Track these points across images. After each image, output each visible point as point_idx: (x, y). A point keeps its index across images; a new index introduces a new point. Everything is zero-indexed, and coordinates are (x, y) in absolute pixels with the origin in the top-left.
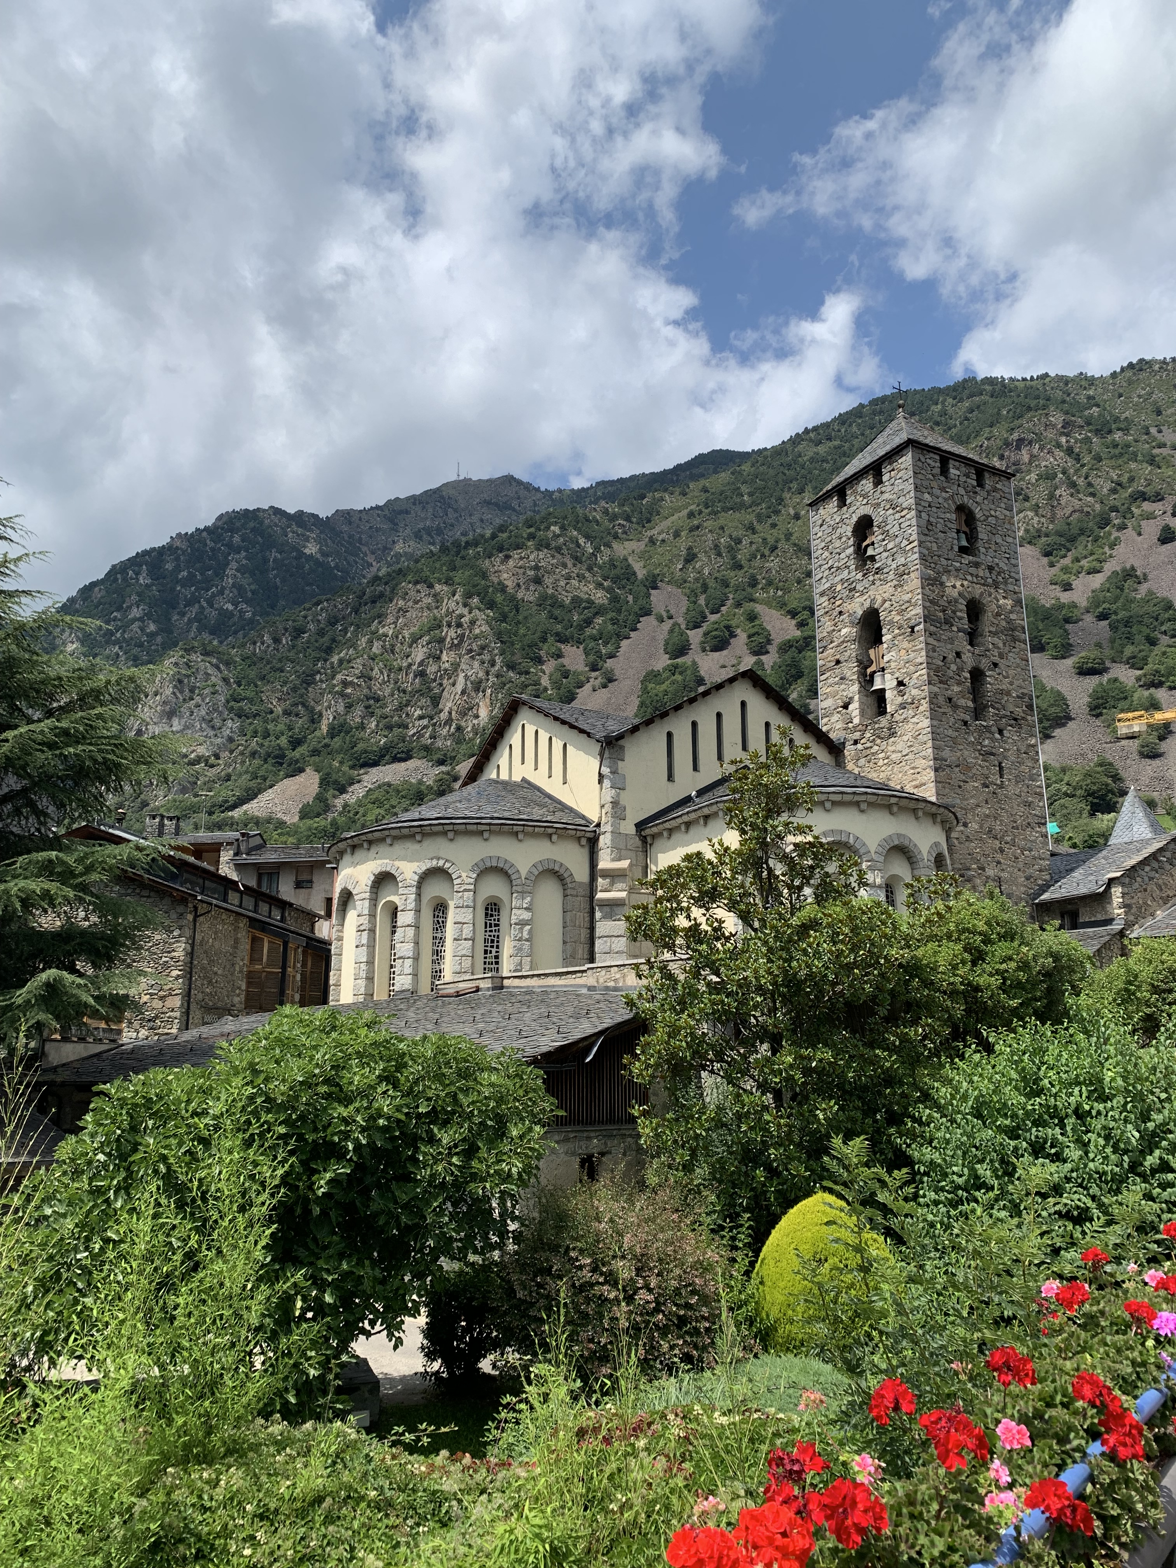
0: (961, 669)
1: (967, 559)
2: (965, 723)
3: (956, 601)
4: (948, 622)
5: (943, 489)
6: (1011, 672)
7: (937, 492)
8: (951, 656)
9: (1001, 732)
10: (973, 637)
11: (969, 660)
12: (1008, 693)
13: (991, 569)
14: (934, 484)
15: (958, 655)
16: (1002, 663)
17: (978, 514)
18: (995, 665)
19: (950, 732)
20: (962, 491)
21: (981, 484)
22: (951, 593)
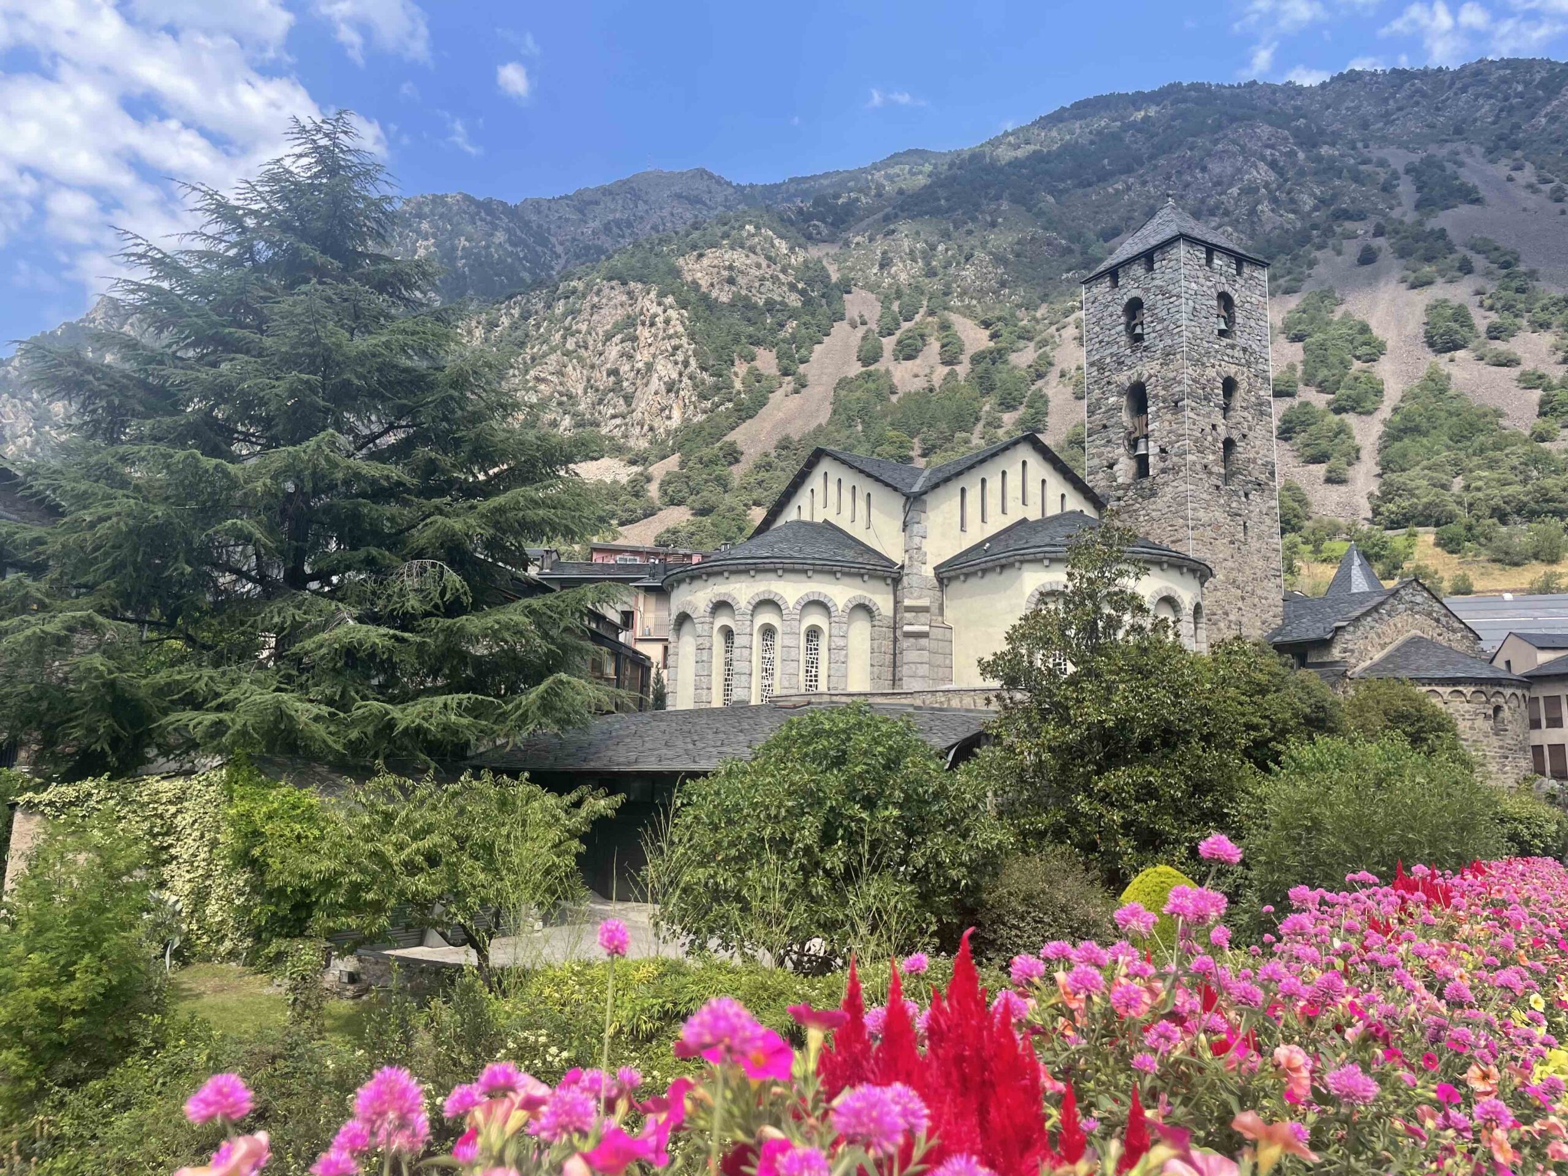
0: (1215, 440)
1: (1225, 341)
2: (1218, 487)
3: (1214, 380)
4: (1207, 399)
5: (1208, 279)
6: (1258, 443)
7: (1202, 281)
8: (1208, 429)
9: (1246, 495)
10: (1226, 409)
11: (1222, 432)
12: (1254, 461)
13: (1244, 350)
14: (1200, 274)
15: (1214, 427)
16: (1251, 435)
17: (1237, 301)
18: (1244, 436)
19: (1205, 496)
20: (1223, 280)
21: (1239, 273)
22: (1211, 373)
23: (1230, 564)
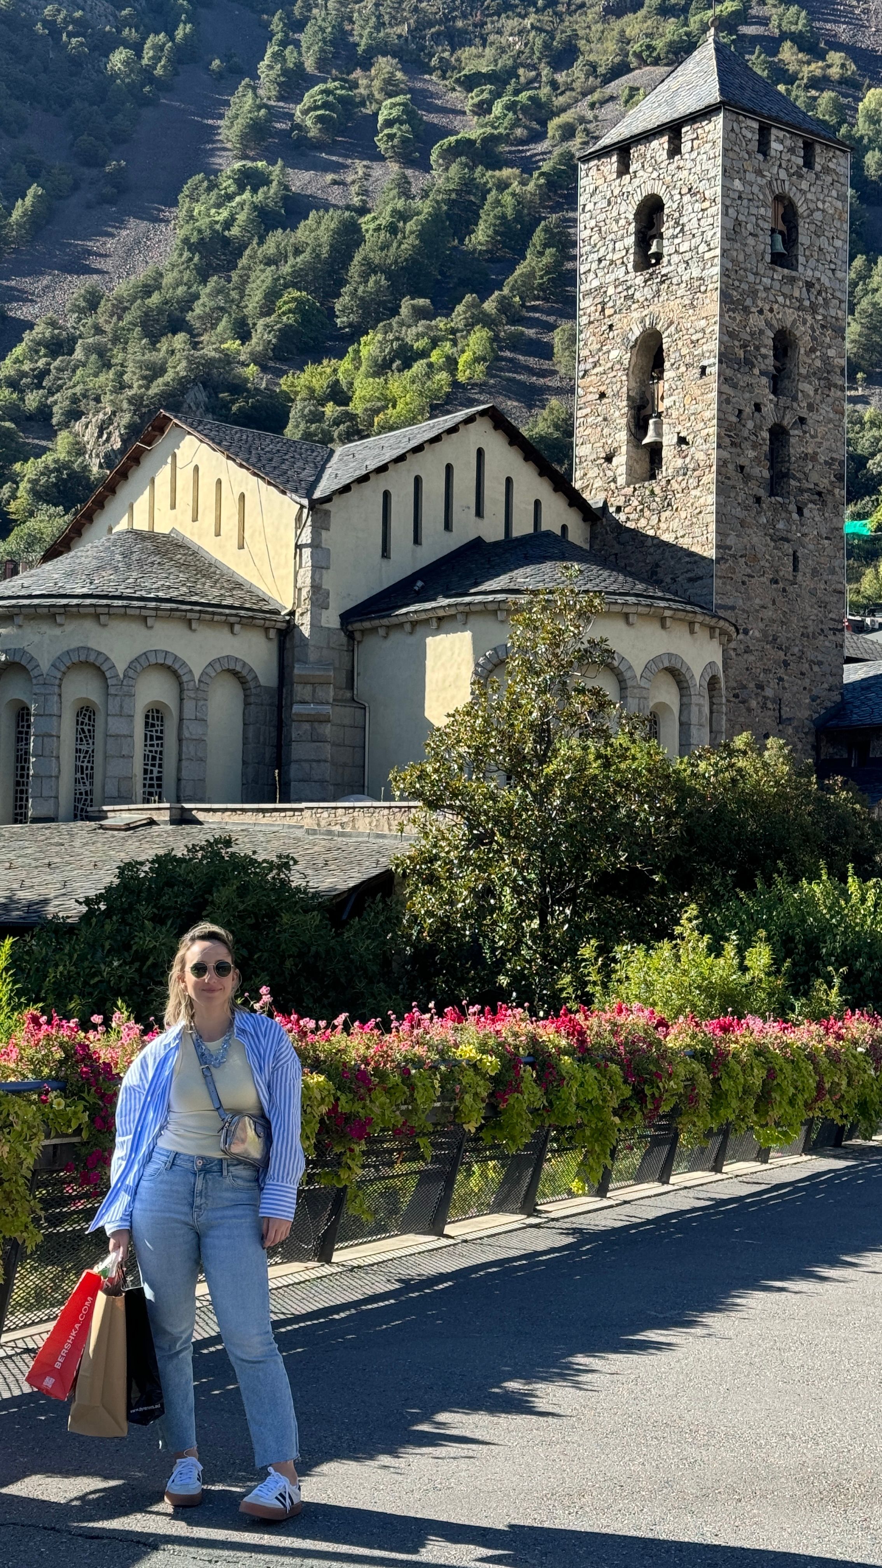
0: (758, 428)
1: (781, 272)
2: (758, 500)
3: (761, 332)
5: (759, 173)
6: (821, 430)
7: (751, 176)
8: (748, 410)
9: (800, 511)
11: (770, 414)
12: (814, 457)
13: (809, 285)
14: (748, 165)
15: (758, 407)
16: (811, 418)
17: (802, 209)
18: (802, 420)
19: (739, 512)
20: (783, 175)
21: (809, 163)
22: (756, 321)
23: (768, 614)
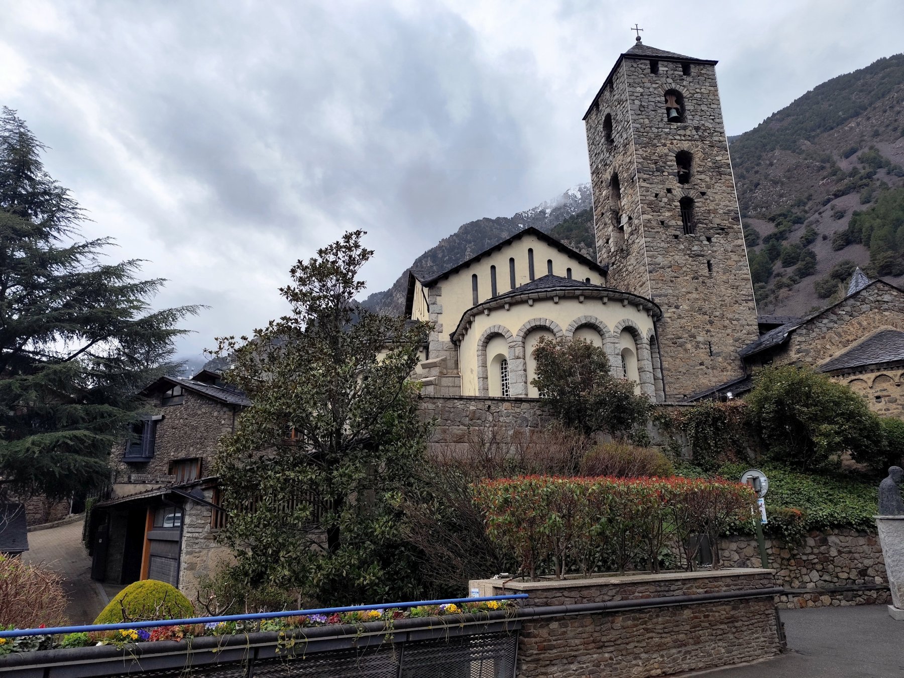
0: (671, 200)
1: (676, 125)
2: (676, 237)
3: (666, 155)
4: (660, 170)
5: (653, 82)
6: (717, 197)
7: (648, 85)
8: (662, 193)
9: (709, 239)
10: (684, 179)
11: (678, 191)
12: (715, 211)
13: (697, 129)
14: (645, 80)
15: (669, 191)
16: (709, 192)
17: (686, 94)
18: (703, 194)
19: (663, 244)
20: (670, 80)
21: (687, 73)
22: (663, 150)
23: (695, 295)
